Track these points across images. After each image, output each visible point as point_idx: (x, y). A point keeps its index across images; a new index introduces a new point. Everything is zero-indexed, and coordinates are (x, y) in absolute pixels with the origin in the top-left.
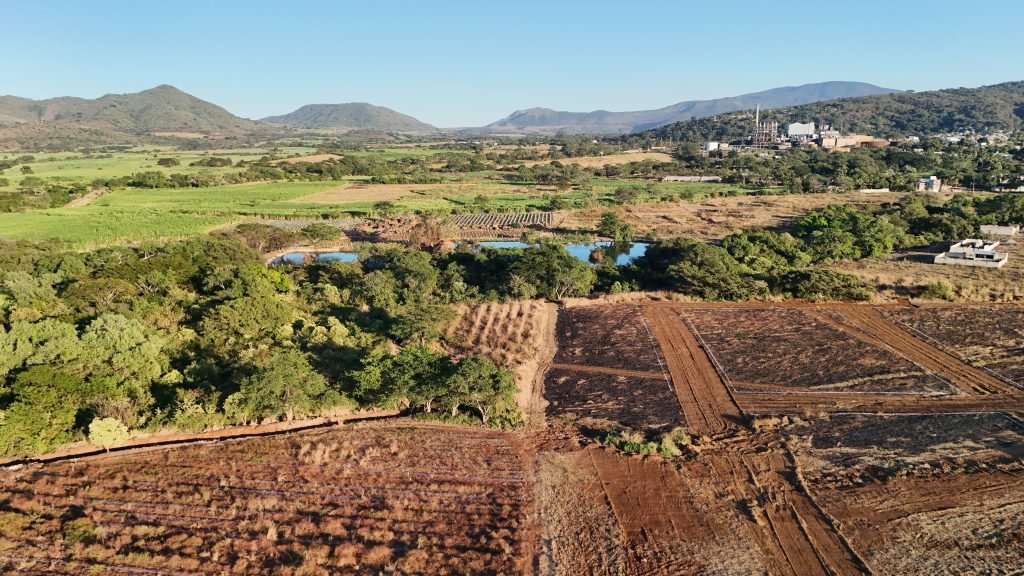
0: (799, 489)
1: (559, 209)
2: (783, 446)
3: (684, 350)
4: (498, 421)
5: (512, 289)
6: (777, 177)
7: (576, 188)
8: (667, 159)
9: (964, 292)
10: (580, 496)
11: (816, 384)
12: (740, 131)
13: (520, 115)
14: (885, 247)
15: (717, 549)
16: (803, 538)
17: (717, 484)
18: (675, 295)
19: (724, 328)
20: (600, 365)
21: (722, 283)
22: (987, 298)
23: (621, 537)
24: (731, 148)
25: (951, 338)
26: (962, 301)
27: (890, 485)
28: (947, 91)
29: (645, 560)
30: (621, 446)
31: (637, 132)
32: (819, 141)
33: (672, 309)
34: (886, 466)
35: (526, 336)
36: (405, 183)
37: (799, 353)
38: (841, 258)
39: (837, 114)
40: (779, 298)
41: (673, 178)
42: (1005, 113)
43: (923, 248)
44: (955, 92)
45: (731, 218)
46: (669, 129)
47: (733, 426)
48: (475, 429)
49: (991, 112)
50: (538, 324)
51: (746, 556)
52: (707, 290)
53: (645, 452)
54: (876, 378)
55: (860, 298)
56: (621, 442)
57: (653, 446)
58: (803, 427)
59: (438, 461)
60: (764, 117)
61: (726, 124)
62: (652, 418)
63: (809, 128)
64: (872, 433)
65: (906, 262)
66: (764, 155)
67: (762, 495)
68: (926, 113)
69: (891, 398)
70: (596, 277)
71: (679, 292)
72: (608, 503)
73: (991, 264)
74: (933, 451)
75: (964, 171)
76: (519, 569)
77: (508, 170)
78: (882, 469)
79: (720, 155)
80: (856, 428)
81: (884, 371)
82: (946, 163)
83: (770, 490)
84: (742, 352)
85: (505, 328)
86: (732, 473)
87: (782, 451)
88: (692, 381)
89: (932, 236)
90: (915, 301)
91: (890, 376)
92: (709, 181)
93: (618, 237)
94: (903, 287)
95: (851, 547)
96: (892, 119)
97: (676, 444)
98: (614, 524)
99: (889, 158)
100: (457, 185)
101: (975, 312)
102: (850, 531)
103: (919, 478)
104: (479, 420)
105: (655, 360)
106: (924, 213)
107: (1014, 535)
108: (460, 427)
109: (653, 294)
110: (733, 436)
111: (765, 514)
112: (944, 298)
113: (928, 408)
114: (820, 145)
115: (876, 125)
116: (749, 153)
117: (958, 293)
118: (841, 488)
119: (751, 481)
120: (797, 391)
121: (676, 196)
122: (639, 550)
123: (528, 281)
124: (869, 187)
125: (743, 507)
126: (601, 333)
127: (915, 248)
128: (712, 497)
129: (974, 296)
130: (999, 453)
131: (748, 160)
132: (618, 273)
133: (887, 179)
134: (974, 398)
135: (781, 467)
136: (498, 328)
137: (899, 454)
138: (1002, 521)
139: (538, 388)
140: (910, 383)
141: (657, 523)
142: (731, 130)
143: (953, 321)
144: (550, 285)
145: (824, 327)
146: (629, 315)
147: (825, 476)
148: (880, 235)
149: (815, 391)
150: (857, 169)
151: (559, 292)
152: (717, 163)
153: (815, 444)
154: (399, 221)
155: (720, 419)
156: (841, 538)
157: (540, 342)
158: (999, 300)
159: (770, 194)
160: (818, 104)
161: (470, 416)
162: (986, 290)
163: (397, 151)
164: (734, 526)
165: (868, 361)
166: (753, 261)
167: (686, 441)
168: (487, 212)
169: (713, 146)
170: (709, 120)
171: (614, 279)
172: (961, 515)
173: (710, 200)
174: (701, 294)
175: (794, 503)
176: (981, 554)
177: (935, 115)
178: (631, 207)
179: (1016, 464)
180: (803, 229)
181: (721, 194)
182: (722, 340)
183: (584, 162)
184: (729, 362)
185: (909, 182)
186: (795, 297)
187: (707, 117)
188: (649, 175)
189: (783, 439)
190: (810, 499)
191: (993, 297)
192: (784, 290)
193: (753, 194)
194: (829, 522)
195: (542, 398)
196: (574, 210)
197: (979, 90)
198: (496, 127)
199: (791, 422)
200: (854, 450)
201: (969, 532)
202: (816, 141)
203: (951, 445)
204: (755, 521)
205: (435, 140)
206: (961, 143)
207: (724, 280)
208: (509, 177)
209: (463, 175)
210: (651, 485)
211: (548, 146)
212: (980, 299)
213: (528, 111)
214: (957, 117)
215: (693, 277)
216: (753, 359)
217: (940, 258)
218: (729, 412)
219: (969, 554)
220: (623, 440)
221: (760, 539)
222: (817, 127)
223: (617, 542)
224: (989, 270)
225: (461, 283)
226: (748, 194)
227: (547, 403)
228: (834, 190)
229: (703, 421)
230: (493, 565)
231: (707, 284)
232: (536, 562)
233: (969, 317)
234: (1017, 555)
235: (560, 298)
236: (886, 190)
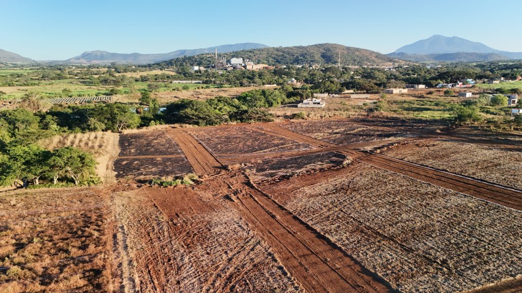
0: (252, 187)
1: (116, 94)
2: (243, 174)
3: (192, 145)
4: (85, 183)
5: (90, 126)
6: (228, 81)
7: (125, 86)
8: (173, 74)
9: (310, 116)
10: (139, 207)
11: (255, 151)
12: (209, 63)
13: (89, 54)
14: (278, 103)
15: (216, 214)
16: (256, 203)
17: (213, 191)
18: (184, 125)
19: (210, 136)
20: (146, 155)
21: (207, 117)
22: (319, 118)
23: (165, 218)
24: (205, 69)
25: (307, 131)
26: (310, 119)
27: (291, 180)
28: (295, 47)
29: (179, 224)
30: (161, 184)
31: (157, 63)
32: (245, 67)
33: (183, 131)
34: (288, 174)
35: (100, 146)
36: (13, 86)
37: (246, 141)
38: (260, 107)
39: (252, 55)
40: (235, 123)
41: (177, 82)
42: (318, 57)
43: (293, 103)
44: (298, 47)
45: (208, 96)
46: (173, 61)
47: (219, 170)
48: (70, 188)
49: (312, 56)
50: (107, 141)
51: (231, 214)
52: (200, 121)
53: (175, 185)
54: (280, 147)
55: (269, 121)
56: (161, 182)
57: (179, 181)
58: (251, 166)
59: (45, 205)
60: (219, 55)
61: (201, 59)
62: (177, 172)
63: (240, 61)
64: (281, 165)
65: (286, 108)
66: (221, 72)
67: (235, 192)
68: (287, 56)
69: (287, 153)
70: (140, 120)
71: (186, 123)
72: (156, 207)
73: (319, 106)
74: (306, 167)
75: (305, 76)
76: (104, 241)
77: (83, 79)
78: (286, 176)
79: (200, 72)
80: (274, 164)
81: (282, 144)
82: (297, 74)
83: (239, 190)
84: (220, 143)
85: (87, 144)
86: (220, 186)
87: (243, 176)
88: (196, 156)
89: (296, 98)
90: (292, 120)
91: (285, 146)
92: (196, 83)
93: (151, 105)
94: (287, 116)
95: (278, 203)
96: (274, 58)
97: (191, 180)
98: (160, 214)
99: (275, 73)
100: (50, 86)
101: (315, 123)
102: (277, 197)
103: (302, 177)
104: (73, 184)
105: (176, 150)
106: (292, 90)
107: (341, 188)
108: (60, 189)
109: (173, 125)
110: (219, 173)
111: (238, 198)
112: (303, 119)
113: (302, 154)
114: (246, 68)
115: (268, 61)
116: (214, 71)
117: (308, 116)
118: (270, 184)
119: (230, 187)
120: (246, 155)
121: (180, 88)
122: (175, 221)
123: (100, 121)
124: (268, 84)
125: (227, 197)
126: (145, 142)
127: (289, 103)
128: (211, 196)
129: (314, 117)
130: (331, 165)
131: (214, 74)
132: (152, 117)
133: (275, 80)
134: (320, 149)
135: (243, 181)
136: (82, 144)
137: (293, 170)
138: (336, 185)
139: (110, 167)
140: (294, 147)
141: (184, 210)
142: (204, 62)
143: (308, 126)
144: (113, 122)
145: (256, 132)
146: (161, 134)
147: (263, 181)
148: (275, 98)
149: (255, 154)
150: (262, 77)
151: (119, 126)
152: (198, 76)
153: (257, 171)
154: (10, 103)
155: (213, 169)
156: (273, 201)
157: (109, 148)
158: (324, 118)
159: (225, 87)
160: (243, 51)
161: (67, 182)
162: (319, 115)
163: (6, 71)
164: (223, 204)
165: (276, 142)
166: (221, 109)
167: (196, 178)
168: (71, 97)
169: (196, 68)
170: (193, 57)
171: (150, 120)
172: (320, 185)
173: (197, 90)
174: (197, 123)
175: (251, 192)
176: (330, 196)
177: (291, 57)
178: (157, 93)
179: (338, 167)
180: (242, 98)
181: (202, 88)
182: (210, 140)
183: (128, 75)
184: (215, 148)
185: (284, 81)
186: (242, 122)
187: (192, 56)
188: (165, 80)
189: (243, 172)
190: (257, 190)
191: (321, 117)
192: (237, 120)
193: (218, 88)
194: (267, 196)
195: (113, 171)
196: (124, 95)
197: (307, 47)
198: (73, 60)
199: (245, 165)
200: (274, 171)
201: (324, 190)
202: (244, 67)
203: (313, 164)
204: (233, 201)
205: (33, 66)
206: (303, 67)
207: (208, 115)
208: (84, 82)
209: (54, 81)
210: (179, 197)
211: (107, 69)
212: (316, 118)
213: (93, 52)
214: (300, 58)
215: (193, 115)
216: (225, 145)
217: (299, 105)
218: (216, 165)
219: (325, 197)
220: (162, 181)
221: (237, 206)
222: (244, 60)
223: (162, 220)
224: (319, 108)
225: (56, 126)
226: (215, 87)
227: (116, 173)
228: (254, 85)
229: (204, 170)
230: (87, 242)
231: (200, 118)
232: (115, 236)
233: (314, 124)
234: (343, 194)
235: (120, 130)
236: (275, 85)
